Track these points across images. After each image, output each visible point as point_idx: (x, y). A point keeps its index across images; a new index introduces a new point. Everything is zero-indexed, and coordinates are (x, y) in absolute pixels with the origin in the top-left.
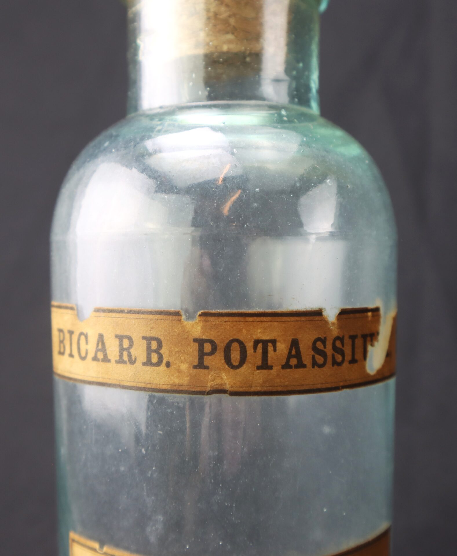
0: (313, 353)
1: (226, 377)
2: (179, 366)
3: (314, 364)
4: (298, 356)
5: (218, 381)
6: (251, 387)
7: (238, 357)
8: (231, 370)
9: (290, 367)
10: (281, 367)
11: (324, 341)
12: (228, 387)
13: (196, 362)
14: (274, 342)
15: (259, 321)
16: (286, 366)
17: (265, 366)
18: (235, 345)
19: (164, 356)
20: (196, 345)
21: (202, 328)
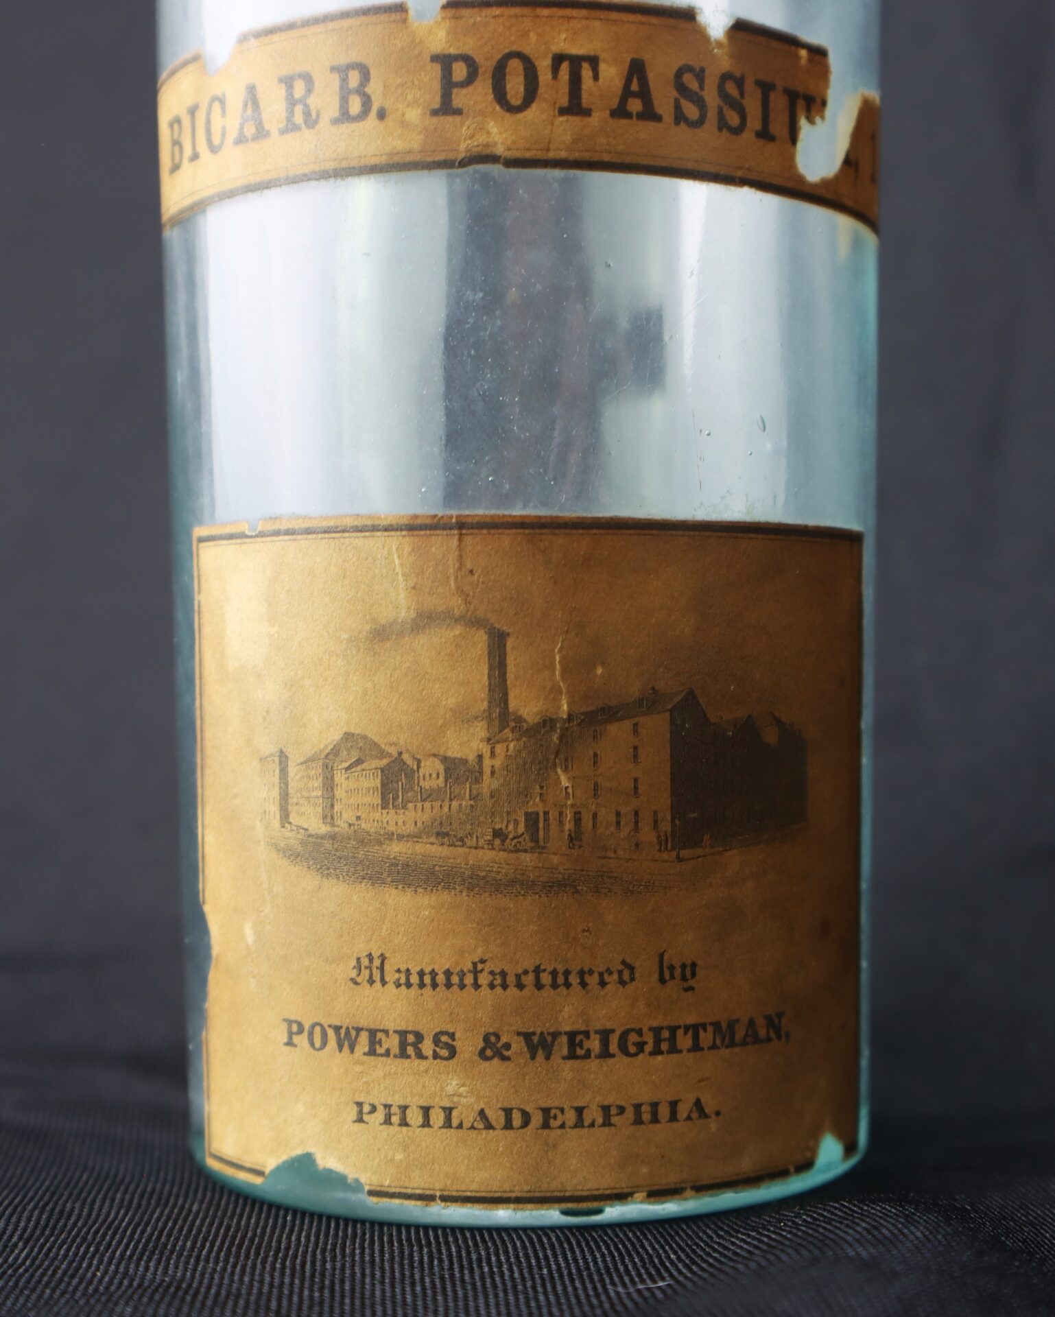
0: (675, 94)
1: (496, 130)
2: (403, 115)
3: (679, 117)
4: (645, 94)
5: (481, 139)
6: (548, 150)
7: (522, 89)
8: (508, 114)
9: (628, 115)
10: (608, 112)
11: (700, 75)
12: (500, 150)
13: (436, 103)
14: (594, 61)
15: (563, 17)
16: (620, 112)
17: (575, 107)
18: (515, 65)
19: (373, 98)
20: (437, 68)
21: (448, 33)
